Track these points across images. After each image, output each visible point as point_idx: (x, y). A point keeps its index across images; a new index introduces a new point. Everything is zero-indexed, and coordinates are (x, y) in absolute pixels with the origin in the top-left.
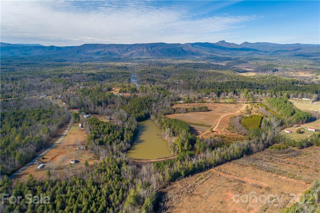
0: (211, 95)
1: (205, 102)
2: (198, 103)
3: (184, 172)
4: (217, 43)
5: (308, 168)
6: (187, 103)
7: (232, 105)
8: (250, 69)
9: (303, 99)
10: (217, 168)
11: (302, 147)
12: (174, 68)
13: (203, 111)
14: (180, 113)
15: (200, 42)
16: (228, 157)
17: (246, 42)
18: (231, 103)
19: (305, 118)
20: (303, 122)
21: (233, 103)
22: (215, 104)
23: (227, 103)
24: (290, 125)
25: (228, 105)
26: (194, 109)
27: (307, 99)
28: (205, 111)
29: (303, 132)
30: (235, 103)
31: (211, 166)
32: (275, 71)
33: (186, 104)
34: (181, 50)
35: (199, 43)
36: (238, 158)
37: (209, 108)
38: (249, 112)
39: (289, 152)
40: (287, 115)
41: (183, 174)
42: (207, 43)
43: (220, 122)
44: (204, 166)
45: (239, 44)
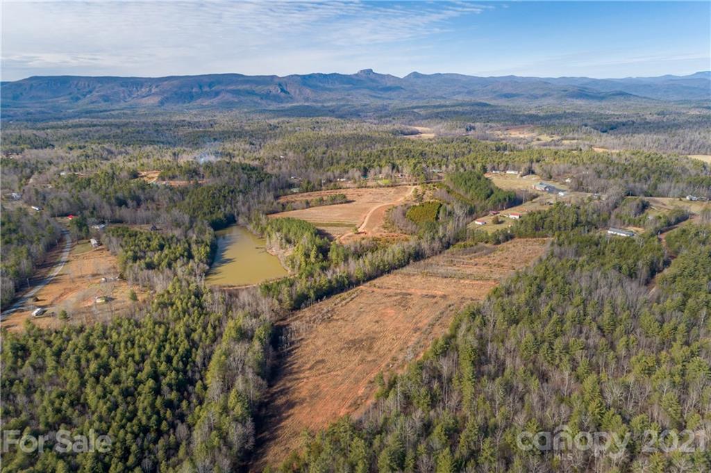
0: (350, 174)
1: (340, 188)
2: (328, 190)
3: (315, 292)
4: (356, 75)
5: (502, 266)
6: (307, 192)
7: (390, 189)
8: (426, 127)
9: (508, 172)
10: (368, 284)
11: (498, 242)
12: (270, 130)
13: (338, 204)
14: (294, 209)
15: (321, 72)
16: (384, 266)
17: (415, 73)
18: (388, 186)
19: (505, 199)
20: (502, 206)
21: (392, 186)
22: (360, 189)
23: (381, 186)
24: (484, 213)
25: (382, 190)
26: (322, 200)
27: (513, 172)
28: (342, 203)
29: (502, 222)
30: (396, 186)
31: (358, 283)
32: (470, 130)
33: (305, 194)
34: (279, 91)
35: (319, 74)
36: (402, 266)
37: (349, 198)
38: (419, 197)
39: (479, 249)
40: (480, 198)
41: (312, 295)
42: (335, 74)
43: (370, 217)
44: (347, 282)
45: (402, 76)
